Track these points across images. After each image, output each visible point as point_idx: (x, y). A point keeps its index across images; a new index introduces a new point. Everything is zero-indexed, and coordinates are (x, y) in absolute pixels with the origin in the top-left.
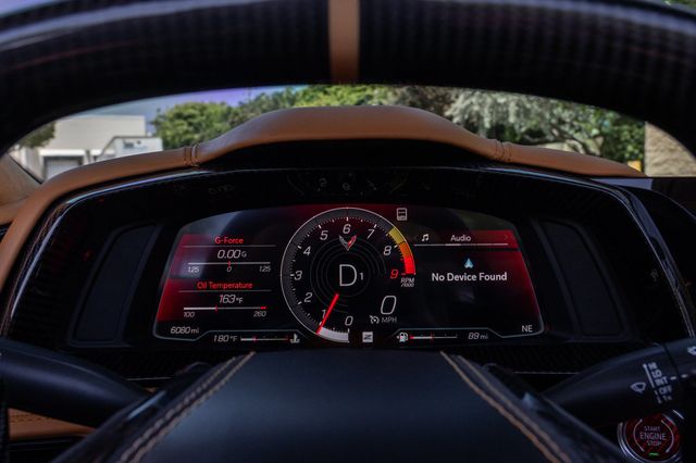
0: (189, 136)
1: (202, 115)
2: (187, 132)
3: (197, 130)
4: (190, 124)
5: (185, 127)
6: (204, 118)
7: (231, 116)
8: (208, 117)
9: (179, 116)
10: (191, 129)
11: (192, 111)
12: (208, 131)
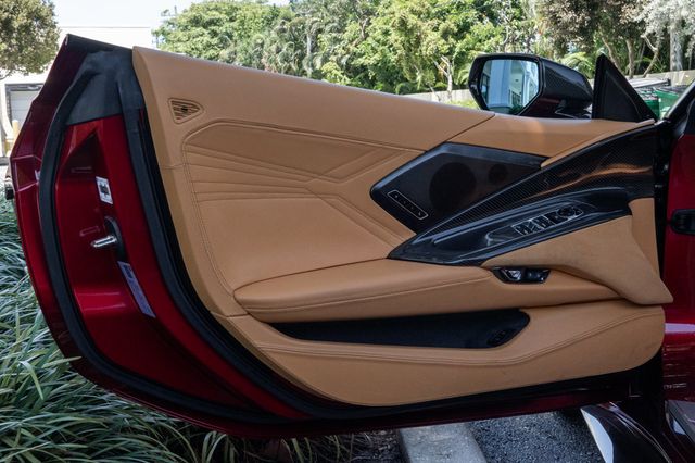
0: (211, 52)
1: (232, 20)
2: (209, 45)
3: (224, 44)
4: (214, 34)
5: (207, 38)
6: (235, 24)
7: (280, 21)
8: (242, 23)
9: (196, 22)
10: (215, 41)
11: (216, 15)
12: (241, 45)
